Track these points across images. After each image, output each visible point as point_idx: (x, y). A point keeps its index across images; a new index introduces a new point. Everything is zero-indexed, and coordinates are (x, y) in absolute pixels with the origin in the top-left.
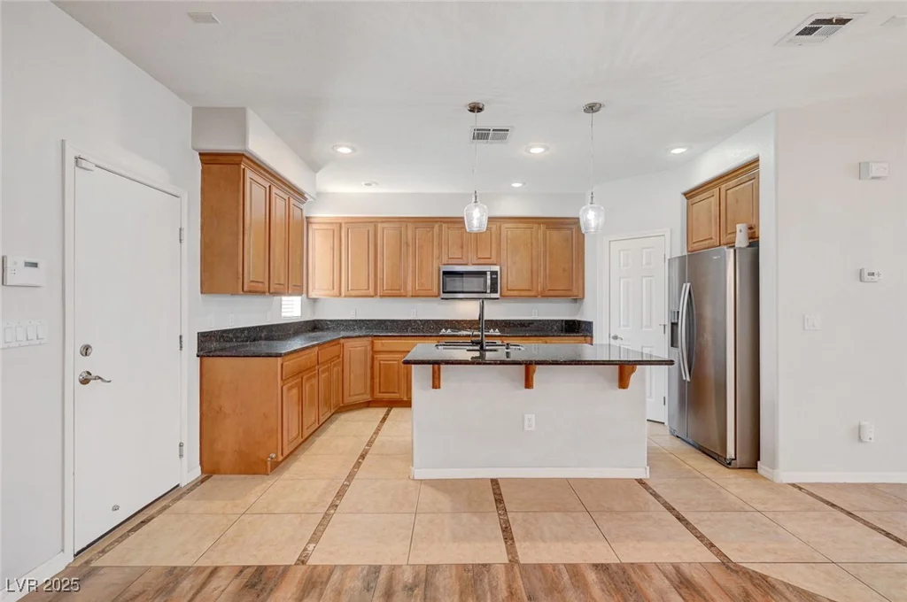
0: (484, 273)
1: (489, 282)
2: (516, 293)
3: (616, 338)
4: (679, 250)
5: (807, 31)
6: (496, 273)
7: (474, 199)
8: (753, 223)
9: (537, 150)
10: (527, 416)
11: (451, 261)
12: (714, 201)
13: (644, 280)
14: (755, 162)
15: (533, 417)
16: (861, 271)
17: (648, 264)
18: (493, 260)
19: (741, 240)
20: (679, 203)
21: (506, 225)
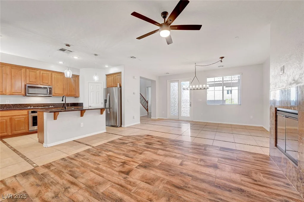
0: (46, 88)
1: (48, 91)
2: (58, 95)
3: (90, 106)
4: (105, 87)
5: (132, 57)
6: (51, 88)
7: (67, 69)
8: (120, 83)
9: (76, 58)
10: (81, 123)
11: (30, 83)
12: (113, 77)
13: (92, 93)
14: (120, 73)
15: (83, 123)
16: (134, 93)
17: (93, 89)
18: (49, 84)
19: (118, 86)
20: (105, 77)
21: (54, 74)
